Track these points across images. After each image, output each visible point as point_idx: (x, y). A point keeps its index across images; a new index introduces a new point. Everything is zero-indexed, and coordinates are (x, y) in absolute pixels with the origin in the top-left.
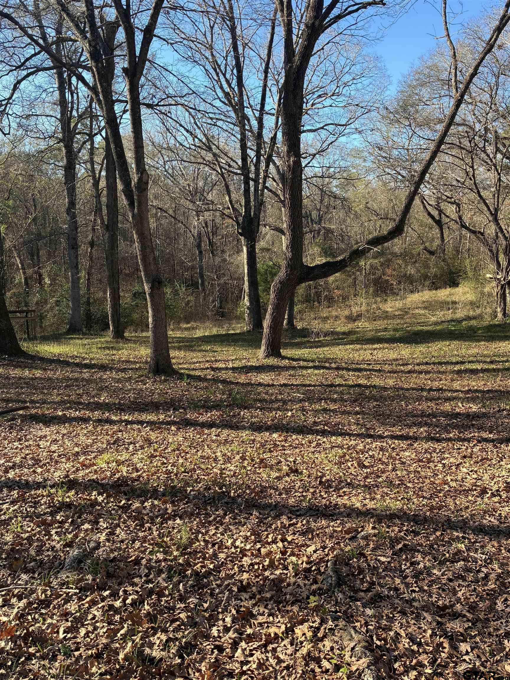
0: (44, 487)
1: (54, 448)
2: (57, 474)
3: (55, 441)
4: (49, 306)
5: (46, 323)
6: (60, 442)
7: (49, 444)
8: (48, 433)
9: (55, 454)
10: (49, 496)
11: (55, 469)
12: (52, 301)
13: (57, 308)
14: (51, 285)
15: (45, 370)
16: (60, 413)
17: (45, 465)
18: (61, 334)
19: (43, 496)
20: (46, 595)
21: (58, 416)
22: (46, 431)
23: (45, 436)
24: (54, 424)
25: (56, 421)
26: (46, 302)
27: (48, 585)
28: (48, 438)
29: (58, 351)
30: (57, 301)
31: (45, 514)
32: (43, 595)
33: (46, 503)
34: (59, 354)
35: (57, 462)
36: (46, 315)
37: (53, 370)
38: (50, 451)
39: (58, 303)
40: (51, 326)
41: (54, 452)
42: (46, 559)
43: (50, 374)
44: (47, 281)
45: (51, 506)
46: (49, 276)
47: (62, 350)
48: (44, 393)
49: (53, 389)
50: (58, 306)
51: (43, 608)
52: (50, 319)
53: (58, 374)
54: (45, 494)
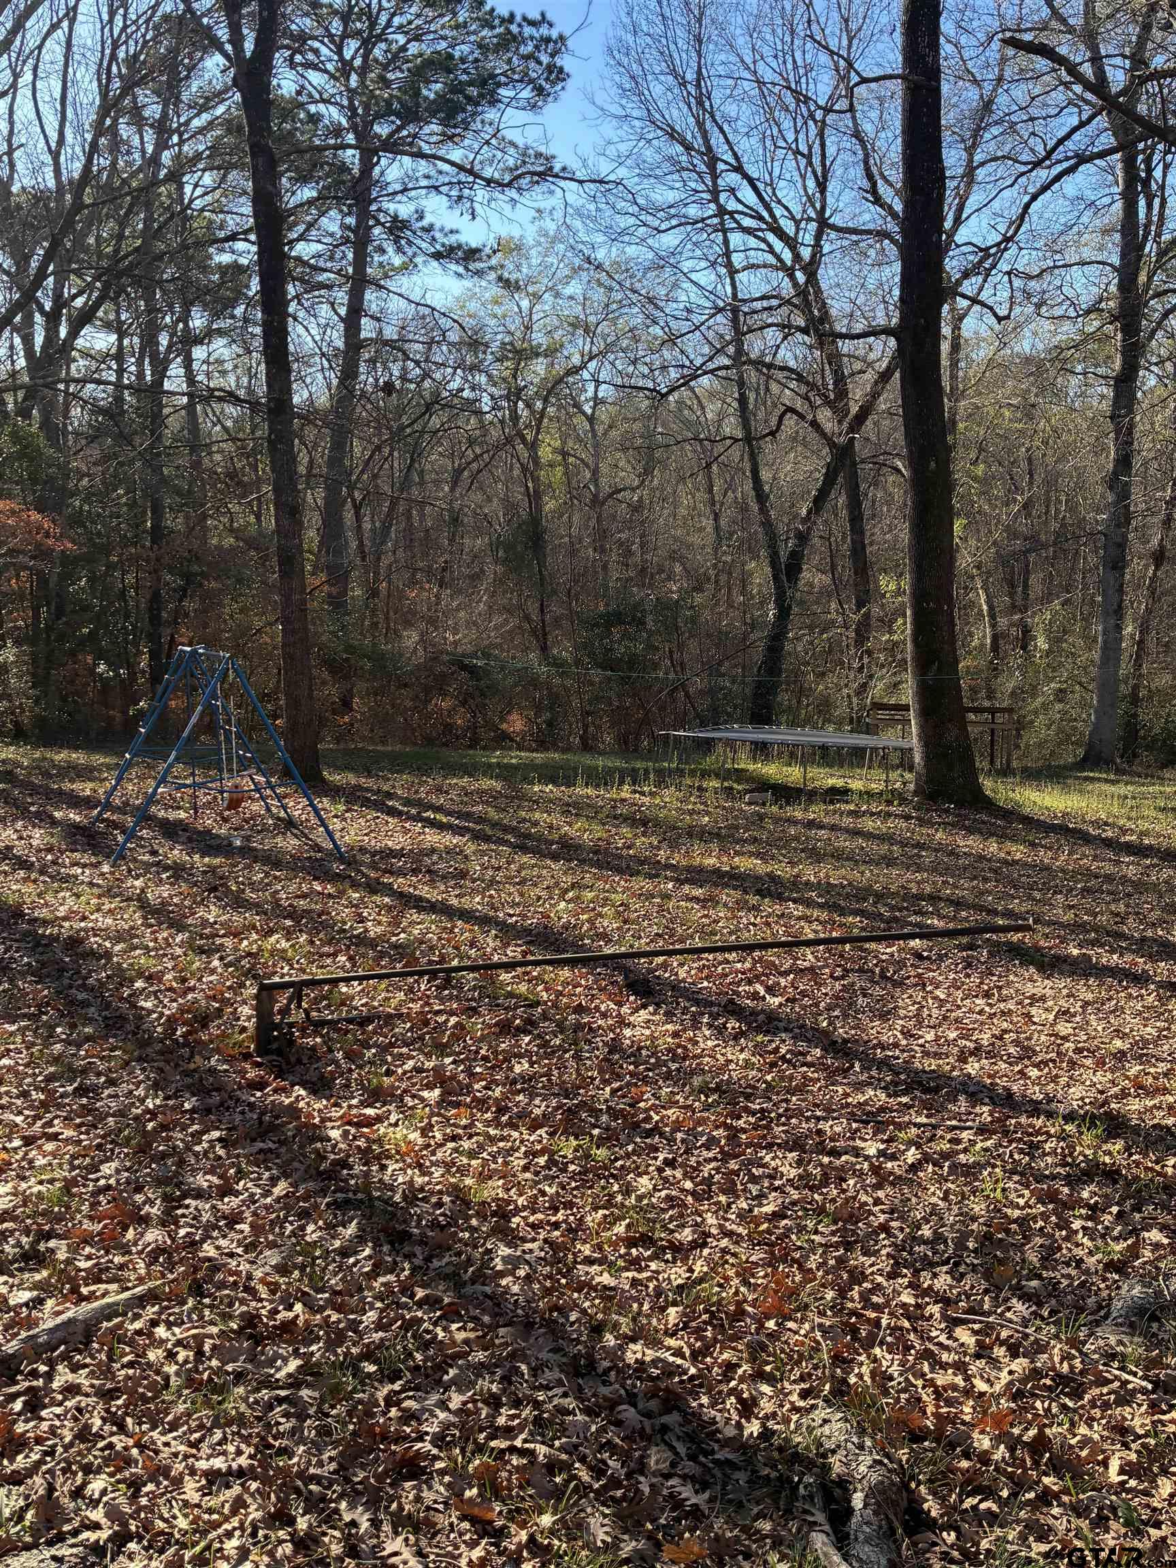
0: (1050, 1115)
1: (1064, 1028)
2: (1076, 1092)
3: (1065, 1014)
4: (1040, 700)
5: (1030, 738)
6: (1078, 1019)
7: (1051, 1017)
8: (1049, 992)
9: (1067, 1045)
10: (1064, 1139)
11: (1071, 1078)
12: (1049, 688)
13: (1058, 706)
14: (1048, 653)
15: (1033, 845)
16: (1075, 952)
17: (1045, 1063)
18: (1065, 767)
19: (1049, 1135)
20: (1072, 1367)
21: (1069, 956)
22: (1042, 986)
23: (1043, 999)
24: (1061, 973)
25: (1066, 967)
26: (1034, 691)
27: (1075, 1343)
28: (1050, 1003)
29: (1062, 807)
30: (1061, 690)
31: (1054, 1177)
32: (1065, 1365)
33: (1054, 1152)
34: (1065, 814)
35: (1073, 1064)
36: (1032, 722)
37: (1050, 849)
38: (1056, 1035)
39: (1060, 695)
40: (1040, 745)
41: (1065, 1038)
42: (1065, 1282)
43: (1044, 856)
44: (1042, 643)
45: (1067, 1164)
46: (1048, 631)
47: (1070, 803)
48: (1034, 899)
49: (1055, 893)
50: (1060, 701)
51: (1066, 1395)
52: (1041, 731)
53: (1064, 858)
54: (1053, 1131)
